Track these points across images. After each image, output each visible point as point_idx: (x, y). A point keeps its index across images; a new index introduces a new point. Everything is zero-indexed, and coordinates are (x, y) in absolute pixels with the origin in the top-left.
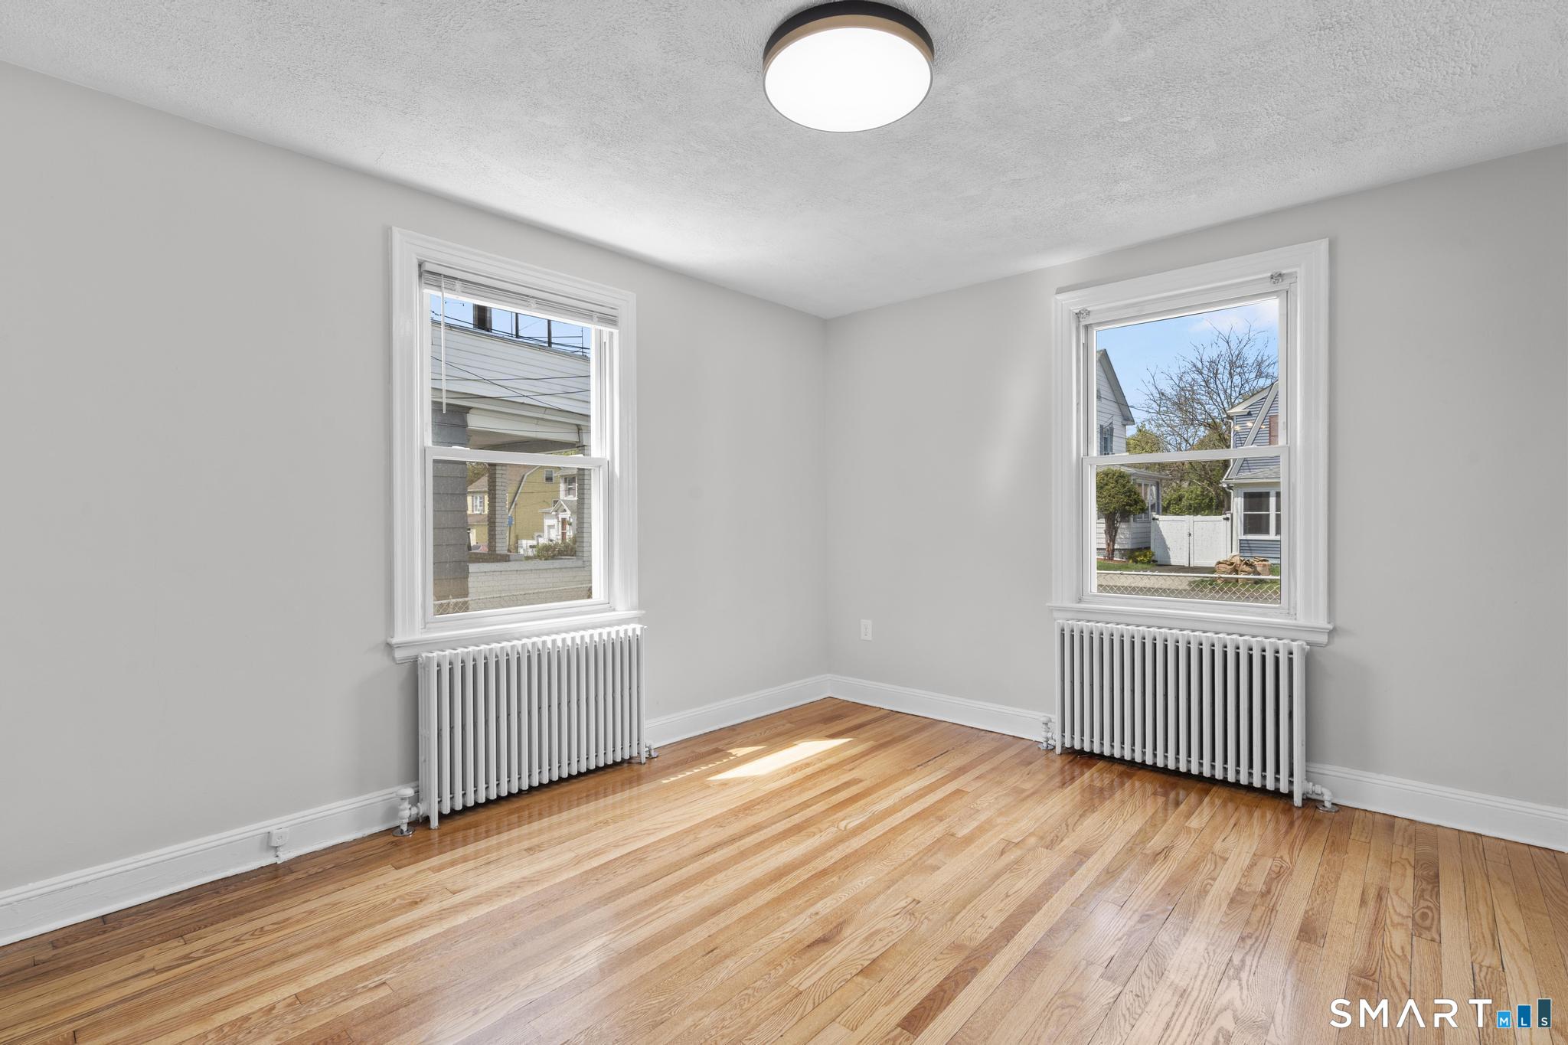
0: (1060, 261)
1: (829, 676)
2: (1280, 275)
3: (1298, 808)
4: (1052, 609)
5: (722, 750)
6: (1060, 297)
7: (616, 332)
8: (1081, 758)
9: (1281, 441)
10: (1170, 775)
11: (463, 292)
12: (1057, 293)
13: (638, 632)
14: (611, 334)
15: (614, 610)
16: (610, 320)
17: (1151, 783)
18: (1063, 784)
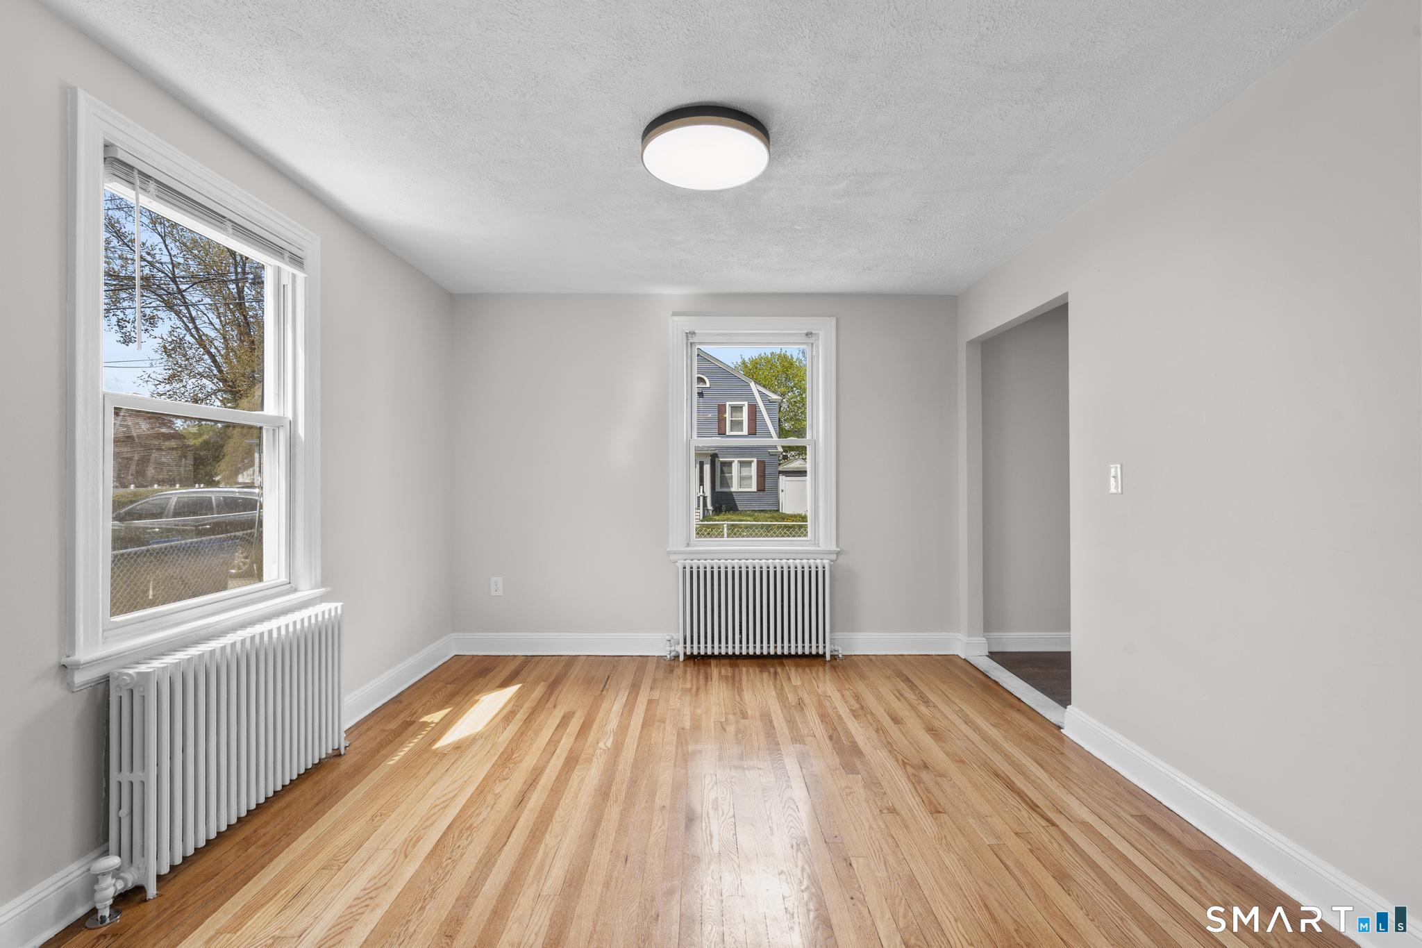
0: (674, 293)
1: (453, 636)
2: (811, 334)
3: (829, 661)
4: (669, 553)
5: (412, 723)
6: (676, 318)
7: (300, 275)
8: (698, 661)
9: (808, 436)
10: (744, 659)
11: (157, 196)
12: (672, 315)
13: (339, 611)
14: (294, 276)
15: (296, 590)
16: (297, 261)
17: (751, 666)
18: (706, 679)
